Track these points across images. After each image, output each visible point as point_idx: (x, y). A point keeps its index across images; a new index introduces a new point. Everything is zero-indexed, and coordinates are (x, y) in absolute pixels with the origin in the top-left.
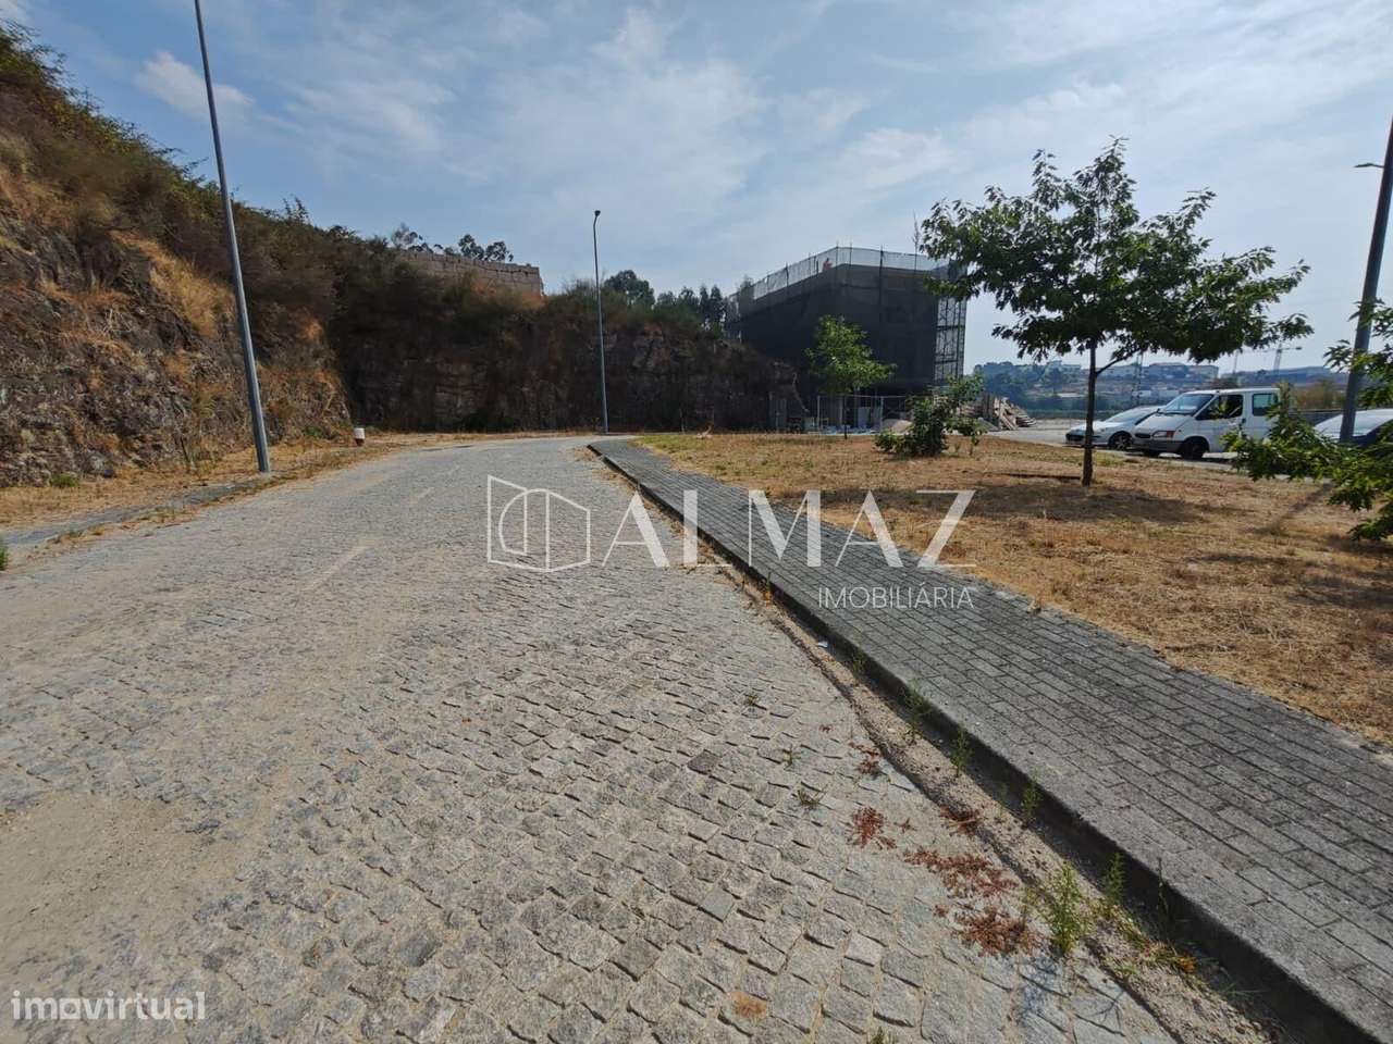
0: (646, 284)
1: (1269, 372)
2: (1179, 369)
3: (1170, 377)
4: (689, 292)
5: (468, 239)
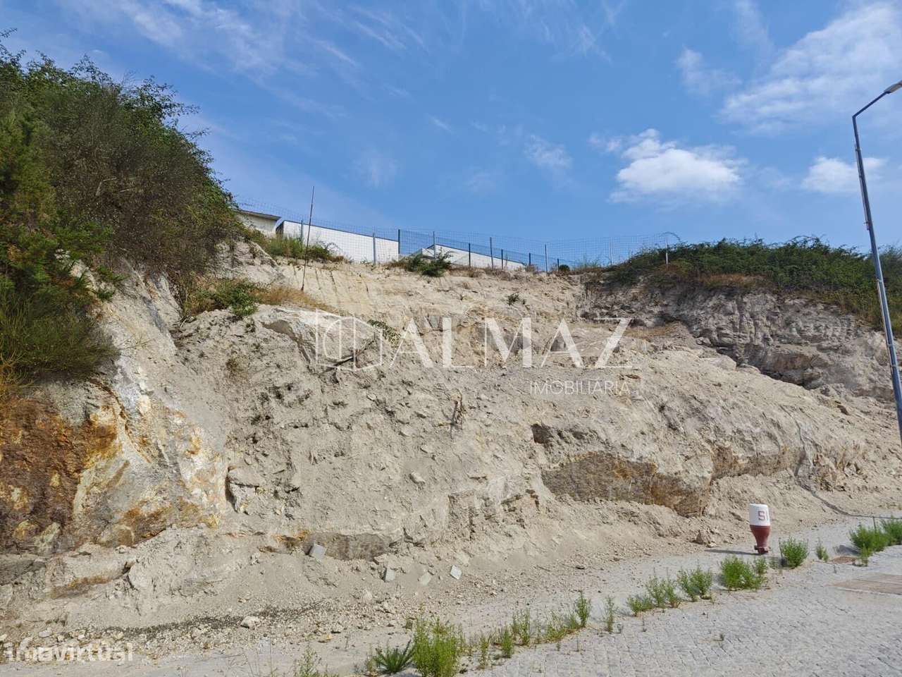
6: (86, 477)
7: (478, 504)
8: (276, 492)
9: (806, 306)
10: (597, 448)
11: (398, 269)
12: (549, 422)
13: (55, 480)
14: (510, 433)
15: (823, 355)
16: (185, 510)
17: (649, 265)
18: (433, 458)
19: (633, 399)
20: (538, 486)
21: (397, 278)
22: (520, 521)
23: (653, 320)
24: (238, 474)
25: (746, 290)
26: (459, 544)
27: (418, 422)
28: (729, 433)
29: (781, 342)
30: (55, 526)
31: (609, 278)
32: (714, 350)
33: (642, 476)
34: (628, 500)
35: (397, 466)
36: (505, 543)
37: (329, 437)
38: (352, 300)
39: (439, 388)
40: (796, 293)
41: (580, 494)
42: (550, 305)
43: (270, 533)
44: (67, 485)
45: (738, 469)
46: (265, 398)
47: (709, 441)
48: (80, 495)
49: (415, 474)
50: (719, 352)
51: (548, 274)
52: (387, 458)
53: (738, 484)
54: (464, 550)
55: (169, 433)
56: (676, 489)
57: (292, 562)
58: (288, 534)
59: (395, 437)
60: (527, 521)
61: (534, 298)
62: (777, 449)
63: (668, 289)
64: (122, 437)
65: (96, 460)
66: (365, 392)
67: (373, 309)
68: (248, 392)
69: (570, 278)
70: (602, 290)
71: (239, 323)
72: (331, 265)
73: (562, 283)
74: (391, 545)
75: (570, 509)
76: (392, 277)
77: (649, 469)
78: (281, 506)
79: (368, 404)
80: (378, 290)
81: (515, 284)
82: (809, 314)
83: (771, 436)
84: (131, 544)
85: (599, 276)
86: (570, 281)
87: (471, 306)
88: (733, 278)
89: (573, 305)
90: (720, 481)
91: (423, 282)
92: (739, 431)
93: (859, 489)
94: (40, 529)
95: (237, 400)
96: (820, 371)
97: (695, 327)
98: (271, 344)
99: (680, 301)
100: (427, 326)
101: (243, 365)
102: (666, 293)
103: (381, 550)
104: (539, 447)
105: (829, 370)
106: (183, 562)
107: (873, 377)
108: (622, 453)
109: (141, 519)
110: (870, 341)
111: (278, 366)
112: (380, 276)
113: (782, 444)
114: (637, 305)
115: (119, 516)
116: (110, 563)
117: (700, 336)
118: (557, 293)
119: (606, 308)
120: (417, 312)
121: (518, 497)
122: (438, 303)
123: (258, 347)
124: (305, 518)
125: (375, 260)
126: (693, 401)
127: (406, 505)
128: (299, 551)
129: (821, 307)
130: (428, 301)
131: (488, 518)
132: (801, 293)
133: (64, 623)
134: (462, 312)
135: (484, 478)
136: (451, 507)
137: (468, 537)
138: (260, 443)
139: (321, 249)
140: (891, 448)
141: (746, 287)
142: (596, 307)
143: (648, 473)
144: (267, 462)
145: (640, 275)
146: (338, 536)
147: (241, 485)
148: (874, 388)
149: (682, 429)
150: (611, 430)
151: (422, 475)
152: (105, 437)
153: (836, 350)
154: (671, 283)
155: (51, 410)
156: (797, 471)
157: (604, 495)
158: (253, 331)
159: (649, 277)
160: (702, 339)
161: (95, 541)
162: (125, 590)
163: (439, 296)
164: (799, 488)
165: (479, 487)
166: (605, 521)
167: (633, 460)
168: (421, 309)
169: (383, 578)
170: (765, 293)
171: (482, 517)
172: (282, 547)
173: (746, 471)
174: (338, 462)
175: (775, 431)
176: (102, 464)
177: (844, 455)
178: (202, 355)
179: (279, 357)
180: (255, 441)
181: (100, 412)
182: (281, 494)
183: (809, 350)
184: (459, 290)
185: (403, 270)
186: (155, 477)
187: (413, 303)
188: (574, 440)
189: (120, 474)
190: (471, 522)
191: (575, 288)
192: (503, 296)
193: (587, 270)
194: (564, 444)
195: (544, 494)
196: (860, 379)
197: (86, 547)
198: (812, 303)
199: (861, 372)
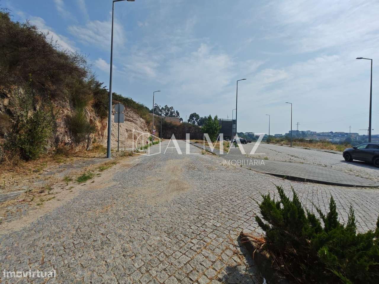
0: (198, 115)
1: (366, 135)
2: (343, 134)
3: (340, 136)
4: (206, 117)
5: (166, 106)
9: (130, 111)
10: (132, 132)
40: (128, 108)
110: (140, 119)
129: (133, 112)
148: (140, 126)
153: (135, 120)
170: (124, 106)
194: (129, 132)
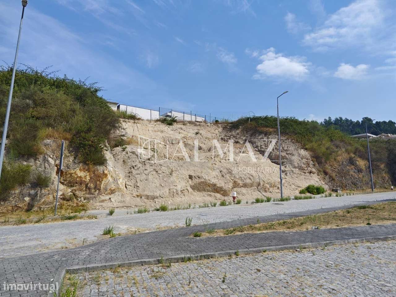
6: (103, 182)
7: (175, 191)
8: (134, 187)
9: (286, 140)
10: (203, 180)
11: (159, 122)
12: (193, 174)
13: (98, 183)
14: (183, 177)
15: (287, 156)
16: (119, 189)
17: (243, 122)
18: (166, 181)
19: (214, 169)
20: (189, 188)
21: (159, 126)
22: (184, 195)
23: (243, 141)
24: (127, 183)
25: (270, 134)
26: (170, 198)
27: (163, 174)
28: (238, 177)
29: (277, 151)
30: (98, 191)
31: (230, 126)
32: (259, 153)
33: (213, 187)
34: (210, 192)
35: (158, 183)
36: (180, 199)
37: (144, 177)
38: (144, 134)
39: (168, 166)
40: (284, 135)
41: (199, 190)
42: (210, 135)
43: (134, 194)
44: (100, 183)
45: (240, 186)
46: (131, 168)
47: (232, 179)
48: (102, 185)
49: (162, 184)
50: (260, 153)
51: (211, 124)
52: (156, 181)
53: (239, 190)
54: (172, 200)
55: (116, 175)
56: (222, 190)
57: (138, 199)
58: (137, 194)
59: (158, 177)
60: (185, 195)
61: (205, 133)
62: (251, 181)
63: (248, 131)
64: (108, 176)
65: (104, 179)
66: (151, 167)
67: (151, 137)
68: (127, 167)
69: (218, 125)
70: (228, 130)
71: (124, 151)
72: (136, 121)
73: (215, 127)
74: (157, 197)
75: (196, 193)
76: (157, 126)
77: (215, 185)
78: (135, 189)
79: (152, 170)
80: (152, 130)
81: (199, 128)
82: (286, 142)
83: (250, 178)
84: (110, 194)
85: (227, 125)
86: (218, 126)
87: (183, 136)
88: (267, 129)
89: (218, 135)
90: (234, 189)
91: (167, 127)
92: (241, 177)
93: (276, 193)
94: (96, 191)
95: (125, 168)
96: (286, 160)
97: (254, 145)
98: (132, 156)
99: (251, 136)
100: (168, 142)
101: (126, 161)
102: (248, 133)
103: (155, 198)
104: (190, 180)
105: (288, 160)
106: (120, 198)
107: (298, 163)
108: (209, 182)
109: (112, 190)
110: (300, 152)
111: (133, 161)
112: (153, 125)
113: (253, 180)
114: (238, 136)
115: (108, 189)
116: (107, 197)
117: (255, 148)
118: (213, 131)
119: (229, 137)
120: (165, 138)
121: (184, 190)
122: (172, 135)
123: (129, 157)
124: (140, 192)
125: (151, 119)
126: (229, 170)
127: (160, 190)
128: (139, 197)
129: (290, 140)
130: (168, 134)
131: (177, 194)
132: (285, 136)
133: (102, 206)
134: (179, 138)
135: (177, 186)
136: (169, 191)
137: (172, 197)
138: (130, 177)
139: (133, 115)
140: (293, 183)
141: (270, 132)
142: (225, 136)
143: (215, 186)
144: (132, 181)
145: (240, 126)
146: (147, 195)
147: (128, 185)
148: (299, 166)
149: (225, 176)
150: (206, 176)
151: (163, 185)
152: (106, 175)
153: (291, 154)
154: (249, 129)
155: (98, 171)
156: (258, 187)
157: (205, 191)
158: (127, 153)
159: (243, 127)
160: (255, 149)
161: (104, 194)
162: (110, 202)
163: (172, 132)
164: (257, 191)
165: (175, 187)
166: (204, 196)
167: (211, 183)
168: (166, 137)
169: (155, 203)
170: (275, 135)
171: (176, 194)
172: (136, 197)
173: (242, 187)
174: (146, 181)
175: (251, 177)
176: (106, 180)
177: (274, 184)
178: (118, 159)
179: (133, 159)
180: (129, 177)
181: (105, 171)
182: (135, 187)
183: (284, 154)
184: (179, 130)
185: (160, 123)
186: (114, 183)
187: (163, 135)
188: (198, 178)
189: (108, 182)
190: (173, 194)
191: (219, 129)
192: (194, 132)
193: (224, 123)
194: (196, 179)
195: (190, 190)
196: (295, 163)
197: (103, 195)
198: (288, 139)
199: (296, 161)
